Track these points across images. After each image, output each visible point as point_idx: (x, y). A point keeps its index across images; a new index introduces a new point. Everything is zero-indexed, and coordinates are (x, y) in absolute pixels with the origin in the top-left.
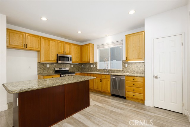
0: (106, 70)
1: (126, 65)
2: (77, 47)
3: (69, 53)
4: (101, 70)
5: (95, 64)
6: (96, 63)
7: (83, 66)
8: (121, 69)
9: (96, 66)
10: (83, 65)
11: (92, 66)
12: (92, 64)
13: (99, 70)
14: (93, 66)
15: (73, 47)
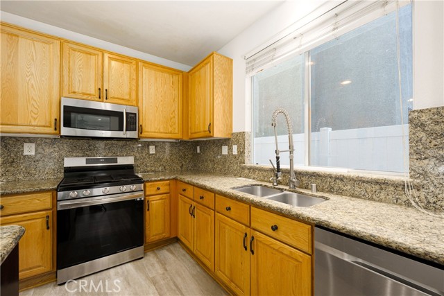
0: (287, 172)
2: (166, 75)
3: (127, 97)
4: (261, 170)
5: (237, 142)
6: (240, 138)
7: (198, 151)
8: (405, 177)
9: (241, 153)
10: (198, 148)
11: (225, 150)
12: (225, 141)
13: (253, 170)
14: (230, 149)
15: (146, 74)
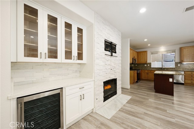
1: (179, 65)
5: (149, 64)
11: (146, 65)
13: (153, 68)
